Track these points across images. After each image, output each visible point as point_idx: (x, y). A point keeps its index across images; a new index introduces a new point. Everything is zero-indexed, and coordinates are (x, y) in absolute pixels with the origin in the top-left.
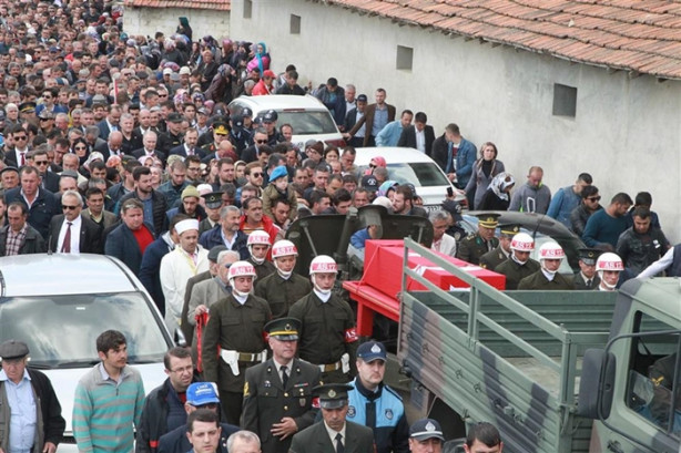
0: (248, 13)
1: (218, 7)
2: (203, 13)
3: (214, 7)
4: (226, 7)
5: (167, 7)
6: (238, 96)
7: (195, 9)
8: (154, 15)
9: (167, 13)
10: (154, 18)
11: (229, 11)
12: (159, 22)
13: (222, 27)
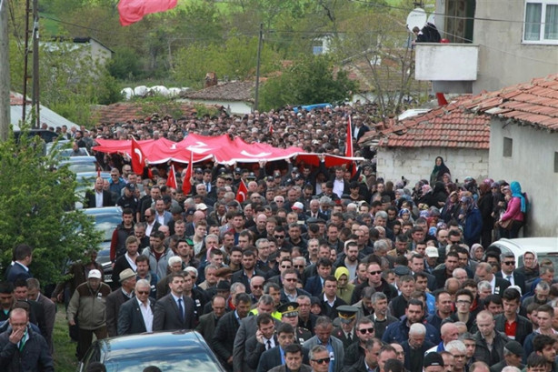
0: (508, 151)
1: (476, 145)
2: (461, 151)
3: (472, 145)
4: (484, 146)
5: (423, 147)
6: (497, 240)
7: (452, 148)
8: (409, 155)
9: (422, 153)
10: (409, 158)
11: (488, 149)
12: (414, 162)
13: (480, 166)
